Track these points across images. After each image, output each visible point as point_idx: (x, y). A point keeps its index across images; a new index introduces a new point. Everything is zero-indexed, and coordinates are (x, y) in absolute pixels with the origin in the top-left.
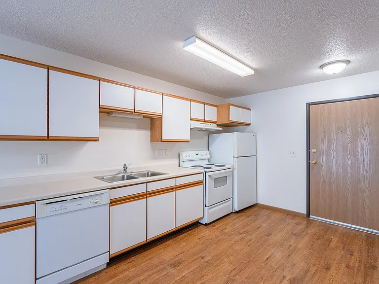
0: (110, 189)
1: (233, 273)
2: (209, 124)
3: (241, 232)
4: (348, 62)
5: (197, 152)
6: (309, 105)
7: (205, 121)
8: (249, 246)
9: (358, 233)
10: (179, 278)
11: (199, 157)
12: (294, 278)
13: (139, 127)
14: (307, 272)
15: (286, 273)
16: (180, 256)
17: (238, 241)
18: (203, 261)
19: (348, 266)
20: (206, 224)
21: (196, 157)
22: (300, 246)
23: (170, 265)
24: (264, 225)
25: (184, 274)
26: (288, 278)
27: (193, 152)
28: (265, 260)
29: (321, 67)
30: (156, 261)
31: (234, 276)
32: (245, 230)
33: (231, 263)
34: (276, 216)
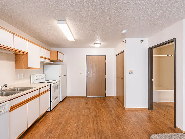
0: (9, 100)
1: (77, 123)
2: (47, 60)
3: (68, 108)
4: (101, 44)
5: (40, 75)
6: (87, 56)
7: (46, 58)
8: (75, 112)
9: (101, 98)
10: (57, 135)
11: (41, 77)
12: (95, 116)
13: (8, 59)
14: (96, 112)
15: (92, 115)
16: (49, 127)
17: (70, 112)
18: (62, 125)
19: (104, 107)
20: (51, 111)
21: (40, 77)
22: (90, 106)
23: (48, 133)
24: (75, 103)
25: (58, 133)
26: (93, 116)
27: (38, 75)
28: (84, 114)
29: (94, 44)
30: (37, 136)
31: (78, 123)
32: (69, 108)
33: (74, 120)
34: (76, 100)
